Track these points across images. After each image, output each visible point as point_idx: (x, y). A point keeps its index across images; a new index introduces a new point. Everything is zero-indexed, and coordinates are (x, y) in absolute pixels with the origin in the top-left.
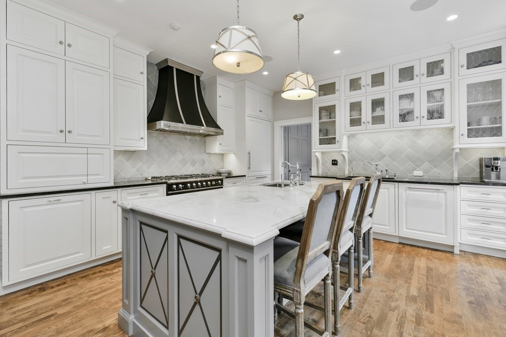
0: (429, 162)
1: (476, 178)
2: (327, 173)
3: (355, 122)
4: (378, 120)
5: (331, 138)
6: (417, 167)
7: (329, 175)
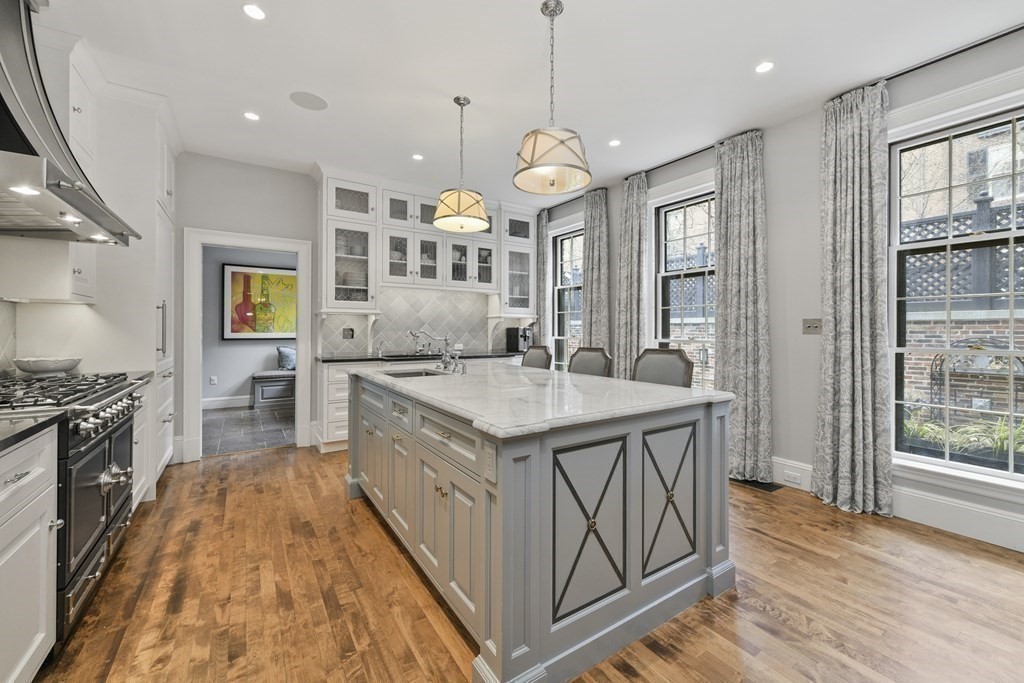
0: (469, 332)
1: (502, 349)
2: (332, 353)
3: (398, 269)
4: (429, 272)
5: (352, 290)
6: (457, 339)
7: (337, 355)
